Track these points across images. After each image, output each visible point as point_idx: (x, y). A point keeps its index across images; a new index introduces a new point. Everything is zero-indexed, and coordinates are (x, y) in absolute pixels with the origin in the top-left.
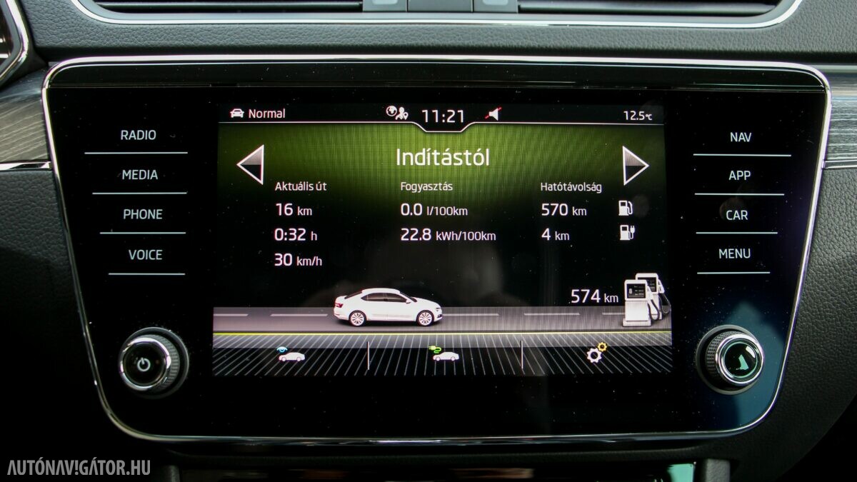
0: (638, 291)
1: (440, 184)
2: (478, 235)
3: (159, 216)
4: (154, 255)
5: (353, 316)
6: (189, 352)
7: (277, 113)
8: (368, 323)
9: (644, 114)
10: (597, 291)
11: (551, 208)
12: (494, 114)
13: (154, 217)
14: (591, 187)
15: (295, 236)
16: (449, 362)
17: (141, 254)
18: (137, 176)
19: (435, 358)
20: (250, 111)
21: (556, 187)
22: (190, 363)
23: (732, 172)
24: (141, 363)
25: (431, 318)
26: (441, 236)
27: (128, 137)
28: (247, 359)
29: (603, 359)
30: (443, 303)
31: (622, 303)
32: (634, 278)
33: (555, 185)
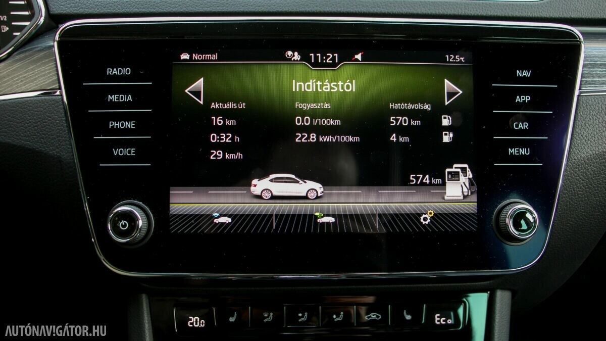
0: (455, 176)
1: (322, 104)
2: (347, 138)
3: (133, 126)
4: (130, 152)
5: (264, 192)
6: (154, 217)
7: (212, 56)
8: (273, 197)
9: (459, 57)
10: (427, 176)
11: (397, 120)
12: (359, 57)
13: (129, 127)
14: (423, 106)
15: (225, 139)
16: (328, 223)
17: (121, 151)
18: (118, 99)
19: (318, 220)
20: (194, 55)
21: (400, 106)
22: (155, 224)
23: (518, 97)
24: (122, 224)
25: (316, 194)
26: (323, 139)
27: (112, 73)
28: (193, 222)
29: (431, 222)
30: (324, 184)
31: (444, 184)
32: (452, 168)
33: (399, 104)
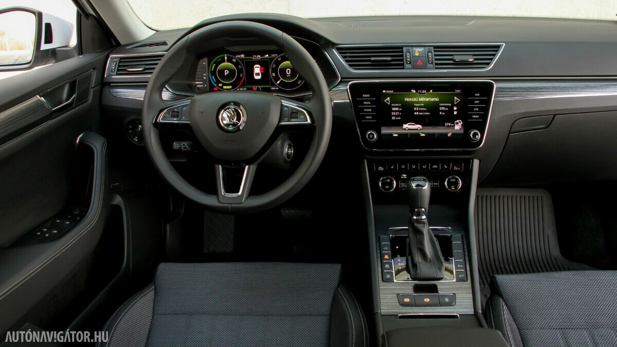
0: (457, 123)
1: (422, 104)
3: (371, 110)
4: (370, 117)
5: (406, 128)
6: (378, 135)
7: (391, 91)
8: (409, 129)
9: (459, 91)
10: (450, 123)
11: (442, 108)
12: (431, 91)
14: (449, 104)
18: (366, 103)
19: (421, 135)
20: (386, 91)
21: (442, 104)
23: (475, 101)
24: (371, 136)
25: (420, 128)
26: (422, 114)
27: (364, 96)
29: (451, 136)
30: (422, 126)
31: (454, 126)
32: (456, 121)
